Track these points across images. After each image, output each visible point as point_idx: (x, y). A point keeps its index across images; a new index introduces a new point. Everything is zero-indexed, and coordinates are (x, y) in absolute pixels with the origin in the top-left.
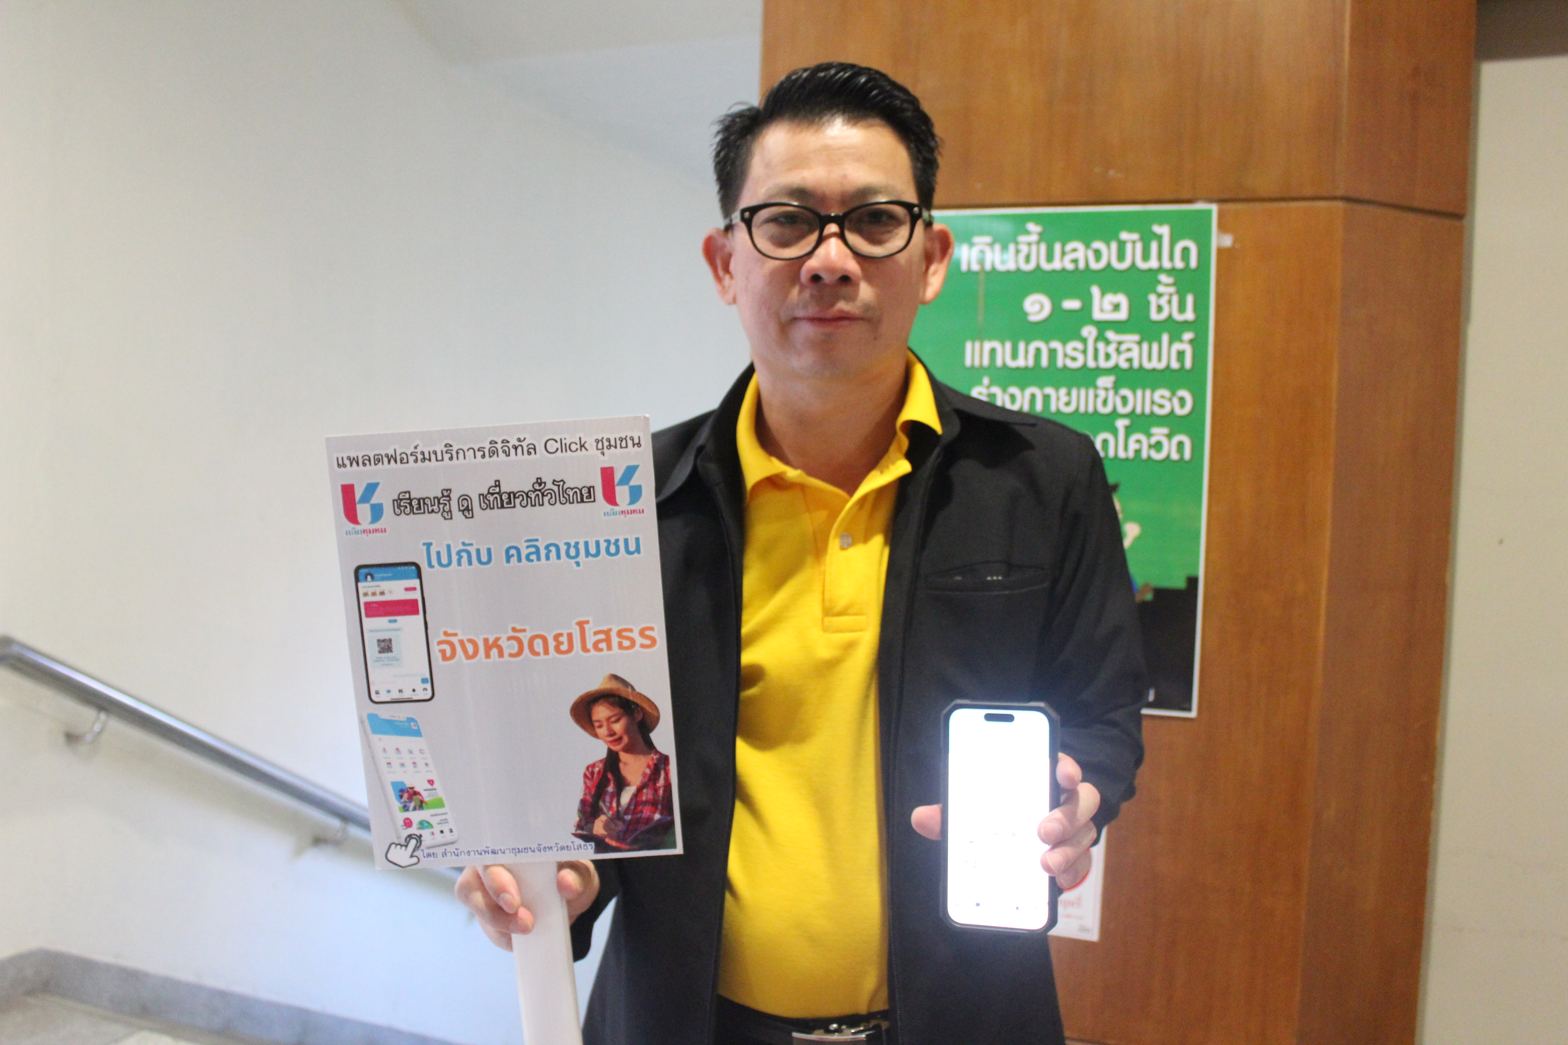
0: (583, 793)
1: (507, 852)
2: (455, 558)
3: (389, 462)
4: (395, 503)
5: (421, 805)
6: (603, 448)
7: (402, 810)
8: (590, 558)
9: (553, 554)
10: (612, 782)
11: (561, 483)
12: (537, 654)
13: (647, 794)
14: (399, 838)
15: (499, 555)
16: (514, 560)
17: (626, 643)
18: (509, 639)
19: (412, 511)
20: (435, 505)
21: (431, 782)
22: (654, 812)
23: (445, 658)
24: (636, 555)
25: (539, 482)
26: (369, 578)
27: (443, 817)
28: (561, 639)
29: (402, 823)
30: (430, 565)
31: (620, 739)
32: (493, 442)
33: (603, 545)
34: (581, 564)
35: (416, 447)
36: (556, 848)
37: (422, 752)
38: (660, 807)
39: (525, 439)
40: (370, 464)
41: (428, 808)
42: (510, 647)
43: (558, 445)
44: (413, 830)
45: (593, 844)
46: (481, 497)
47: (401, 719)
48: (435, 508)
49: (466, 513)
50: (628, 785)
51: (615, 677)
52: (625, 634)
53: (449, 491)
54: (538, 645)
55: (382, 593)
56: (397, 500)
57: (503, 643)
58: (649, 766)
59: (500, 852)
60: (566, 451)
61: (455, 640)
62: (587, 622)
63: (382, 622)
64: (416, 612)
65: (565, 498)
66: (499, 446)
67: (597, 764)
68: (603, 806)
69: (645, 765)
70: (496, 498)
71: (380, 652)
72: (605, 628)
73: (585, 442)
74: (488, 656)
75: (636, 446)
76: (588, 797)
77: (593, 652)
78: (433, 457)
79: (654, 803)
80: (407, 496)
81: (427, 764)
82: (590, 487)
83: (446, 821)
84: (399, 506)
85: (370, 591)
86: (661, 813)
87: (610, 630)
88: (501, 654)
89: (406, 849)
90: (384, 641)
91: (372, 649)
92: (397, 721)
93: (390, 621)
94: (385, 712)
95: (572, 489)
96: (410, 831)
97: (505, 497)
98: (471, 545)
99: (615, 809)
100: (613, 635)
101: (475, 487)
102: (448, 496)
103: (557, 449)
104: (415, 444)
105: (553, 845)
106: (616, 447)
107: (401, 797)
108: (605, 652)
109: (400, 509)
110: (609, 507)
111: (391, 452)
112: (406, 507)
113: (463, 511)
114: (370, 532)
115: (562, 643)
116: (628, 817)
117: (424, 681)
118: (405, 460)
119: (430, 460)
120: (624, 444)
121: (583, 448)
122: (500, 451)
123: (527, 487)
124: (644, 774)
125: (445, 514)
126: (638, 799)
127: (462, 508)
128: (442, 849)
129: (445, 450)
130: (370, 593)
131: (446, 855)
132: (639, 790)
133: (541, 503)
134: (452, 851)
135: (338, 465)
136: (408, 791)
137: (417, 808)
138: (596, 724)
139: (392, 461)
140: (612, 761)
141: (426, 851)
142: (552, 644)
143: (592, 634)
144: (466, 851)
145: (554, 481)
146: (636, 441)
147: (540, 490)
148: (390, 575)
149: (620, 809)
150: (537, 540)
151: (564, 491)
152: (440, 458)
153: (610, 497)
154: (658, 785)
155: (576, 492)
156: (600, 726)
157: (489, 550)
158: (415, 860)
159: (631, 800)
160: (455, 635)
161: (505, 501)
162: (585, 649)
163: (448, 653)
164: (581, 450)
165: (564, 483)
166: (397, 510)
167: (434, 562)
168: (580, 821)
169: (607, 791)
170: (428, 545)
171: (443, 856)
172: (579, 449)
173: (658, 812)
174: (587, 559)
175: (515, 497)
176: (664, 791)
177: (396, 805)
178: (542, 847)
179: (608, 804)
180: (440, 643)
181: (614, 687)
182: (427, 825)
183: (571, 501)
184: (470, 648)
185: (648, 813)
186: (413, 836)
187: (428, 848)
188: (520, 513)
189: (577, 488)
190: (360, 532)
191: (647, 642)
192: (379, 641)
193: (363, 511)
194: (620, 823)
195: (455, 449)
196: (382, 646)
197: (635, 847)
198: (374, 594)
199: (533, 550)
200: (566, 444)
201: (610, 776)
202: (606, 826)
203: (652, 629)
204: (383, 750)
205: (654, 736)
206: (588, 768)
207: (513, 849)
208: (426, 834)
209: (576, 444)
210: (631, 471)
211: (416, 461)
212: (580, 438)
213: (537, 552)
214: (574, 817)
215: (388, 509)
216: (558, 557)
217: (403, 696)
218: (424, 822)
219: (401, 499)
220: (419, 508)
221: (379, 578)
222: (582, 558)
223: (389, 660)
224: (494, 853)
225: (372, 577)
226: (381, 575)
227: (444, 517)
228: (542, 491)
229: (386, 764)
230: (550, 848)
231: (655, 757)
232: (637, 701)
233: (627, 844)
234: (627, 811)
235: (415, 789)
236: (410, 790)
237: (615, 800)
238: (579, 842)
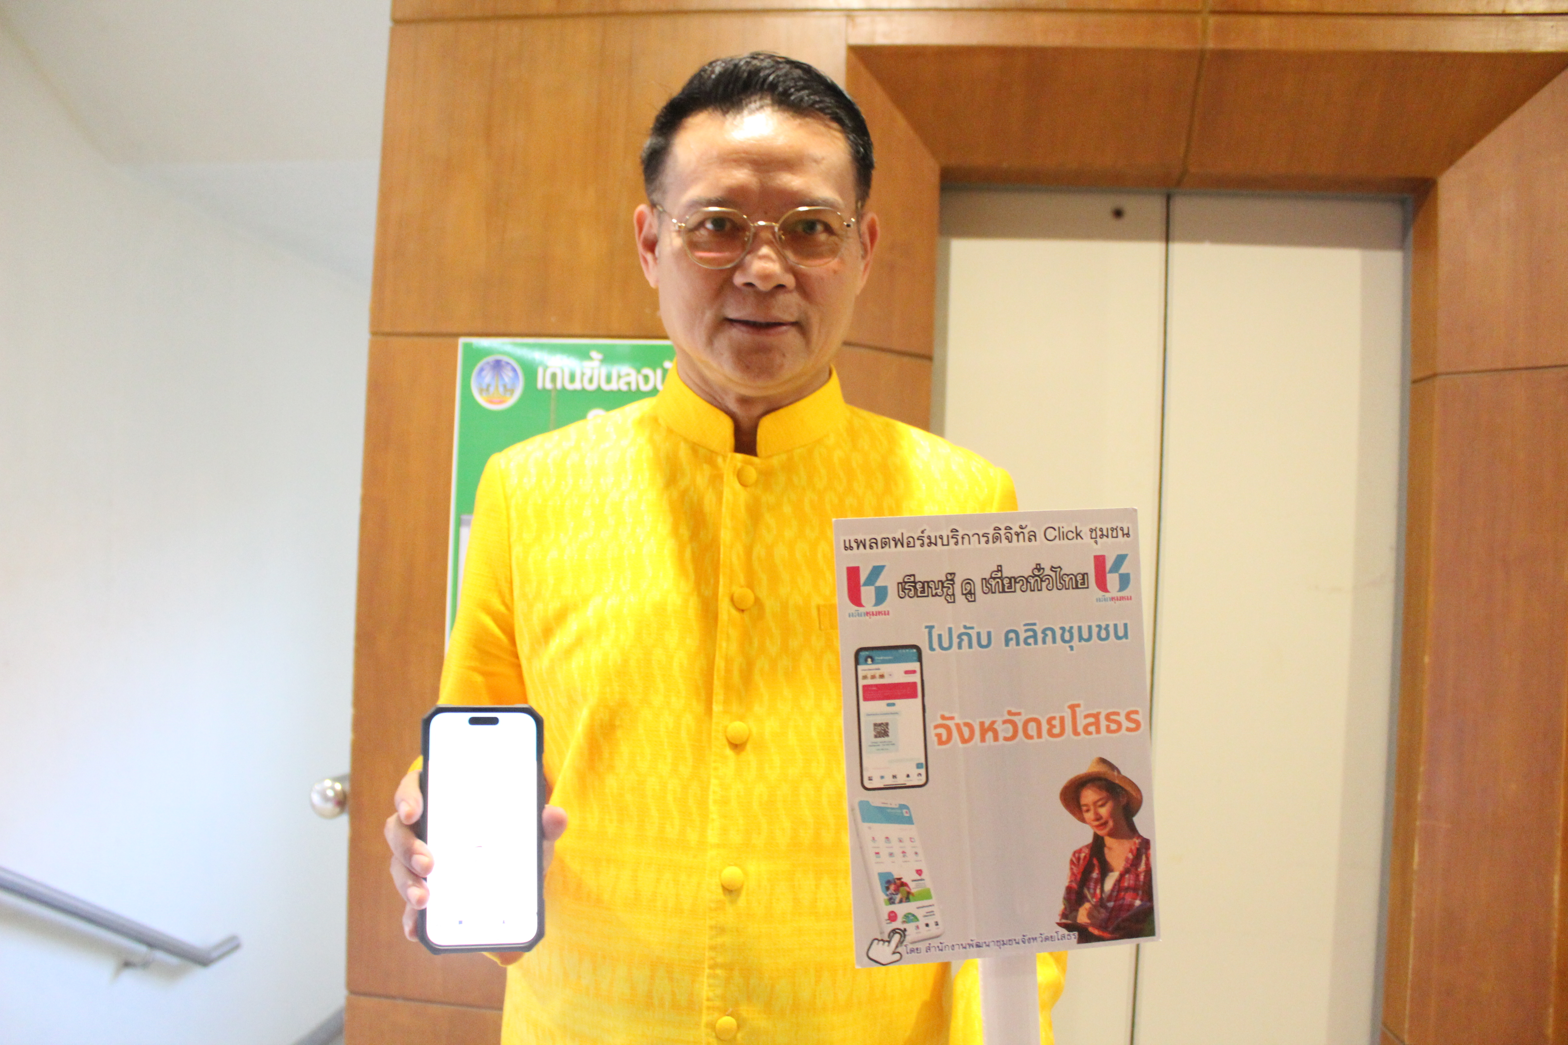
0: (1068, 880)
1: (992, 944)
2: (955, 641)
3: (896, 545)
4: (900, 585)
5: (908, 897)
6: (1096, 538)
7: (888, 903)
8: (1083, 643)
9: (1049, 639)
10: (1096, 868)
11: (1059, 569)
12: (1031, 737)
13: (1129, 881)
14: (882, 933)
15: (998, 639)
16: (1013, 643)
17: (1114, 727)
18: (1005, 722)
19: (916, 593)
20: (938, 589)
21: (919, 872)
22: (1135, 899)
23: (941, 742)
24: (1124, 640)
25: (1039, 567)
26: (869, 660)
27: (930, 909)
28: (1054, 722)
29: (887, 917)
30: (932, 648)
31: (1105, 824)
32: (997, 529)
33: (1095, 630)
34: (1075, 648)
35: (923, 532)
36: (1040, 939)
37: (913, 840)
39: (1026, 526)
40: (877, 548)
41: (915, 900)
42: (1005, 730)
43: (1056, 533)
44: (898, 924)
45: (1076, 933)
46: (984, 581)
47: (893, 806)
48: (939, 591)
49: (969, 596)
50: (1112, 870)
51: (1103, 761)
52: (1113, 717)
53: (953, 575)
54: (1032, 728)
55: (882, 676)
56: (901, 583)
57: (998, 726)
58: (1131, 851)
59: (984, 945)
60: (1063, 539)
61: (950, 723)
62: (1078, 705)
63: (879, 706)
64: (914, 696)
65: (1062, 584)
66: (1002, 532)
67: (1084, 850)
68: (1087, 893)
69: (1128, 850)
70: (998, 582)
71: (876, 737)
72: (1094, 712)
73: (1081, 531)
74: (983, 740)
75: (1125, 536)
76: (1074, 885)
77: (1083, 735)
78: (939, 541)
79: (1135, 889)
80: (912, 579)
81: (916, 853)
82: (1085, 574)
83: (932, 913)
84: (904, 589)
85: (869, 673)
86: (1141, 900)
87: (1099, 714)
88: (996, 739)
89: (888, 945)
90: (880, 725)
91: (868, 733)
92: (888, 808)
93: (888, 705)
94: (877, 799)
95: (1068, 575)
96: (894, 925)
97: (1006, 581)
98: (972, 628)
99: (1099, 896)
100: (1102, 718)
101: (978, 572)
102: (952, 580)
103: (1056, 536)
104: (922, 529)
105: (1038, 936)
106: (1107, 537)
107: (888, 888)
108: (1094, 735)
109: (904, 592)
110: (1101, 594)
111: (898, 536)
112: (910, 590)
113: (965, 594)
114: (873, 614)
115: (1054, 726)
116: (1111, 904)
117: (919, 766)
118: (912, 544)
119: (936, 545)
120: (1115, 535)
121: (1079, 537)
122: (1003, 537)
123: (1027, 573)
124: (1127, 859)
125: (948, 598)
126: (1121, 885)
127: (965, 592)
128: (926, 944)
129: (951, 534)
130: (869, 676)
131: (929, 949)
132: (1122, 876)
133: (1039, 588)
134: (936, 945)
135: (845, 547)
136: (895, 883)
137: (904, 900)
138: (1084, 808)
139: (899, 545)
140: (1097, 846)
141: (910, 946)
142: (1045, 727)
143: (1083, 717)
144: (950, 945)
145: (1052, 567)
146: (1126, 531)
147: (1038, 576)
148: (890, 658)
149: (1103, 896)
150: (1034, 624)
151: (1061, 578)
152: (945, 542)
153: (1102, 585)
154: (1139, 870)
155: (1071, 578)
156: (1088, 811)
157: (989, 634)
158: (897, 956)
159: (1115, 885)
160: (952, 718)
161: (1007, 585)
162: (1076, 733)
163: (944, 738)
164: (1077, 539)
165: (1061, 569)
166: (901, 592)
167: (935, 645)
168: (1065, 909)
169: (1092, 878)
170: (930, 628)
171: (927, 952)
172: (1075, 538)
173: (1139, 898)
174: (1080, 643)
175: (1015, 582)
176: (1145, 876)
177: (882, 897)
178: (1026, 938)
179: (1092, 891)
180: (936, 727)
181: (1102, 770)
182: (913, 918)
183: (1067, 587)
184: (966, 732)
185: (1130, 900)
186: (897, 931)
187: (912, 943)
188: (1019, 598)
189: (1072, 574)
190: (863, 614)
191: (1133, 726)
192: (875, 725)
193: (867, 594)
194: (1102, 910)
195: (961, 533)
196: (879, 730)
197: (1119, 936)
198: (873, 677)
199: (1031, 633)
200: (1063, 532)
201: (1095, 862)
202: (1090, 915)
203: (1136, 712)
204: (871, 839)
205: (1137, 819)
206: (1074, 854)
207: (997, 941)
208: (910, 927)
209: (1073, 532)
210: (1120, 560)
211: (922, 545)
212: (1076, 527)
213: (1035, 637)
214: (1059, 906)
215: (892, 592)
216: (1054, 641)
217: (897, 781)
218: (910, 916)
219: (906, 583)
220: (923, 592)
221: (880, 661)
222: (1075, 642)
223: (884, 745)
224: (978, 946)
225: (873, 660)
226: (882, 658)
227: (947, 600)
228: (1041, 576)
229: (874, 854)
230: (1035, 939)
231: (1137, 841)
232: (1122, 784)
233: (1110, 933)
234: (1110, 898)
235: (903, 880)
236: (898, 882)
237: (1099, 887)
238: (1064, 931)
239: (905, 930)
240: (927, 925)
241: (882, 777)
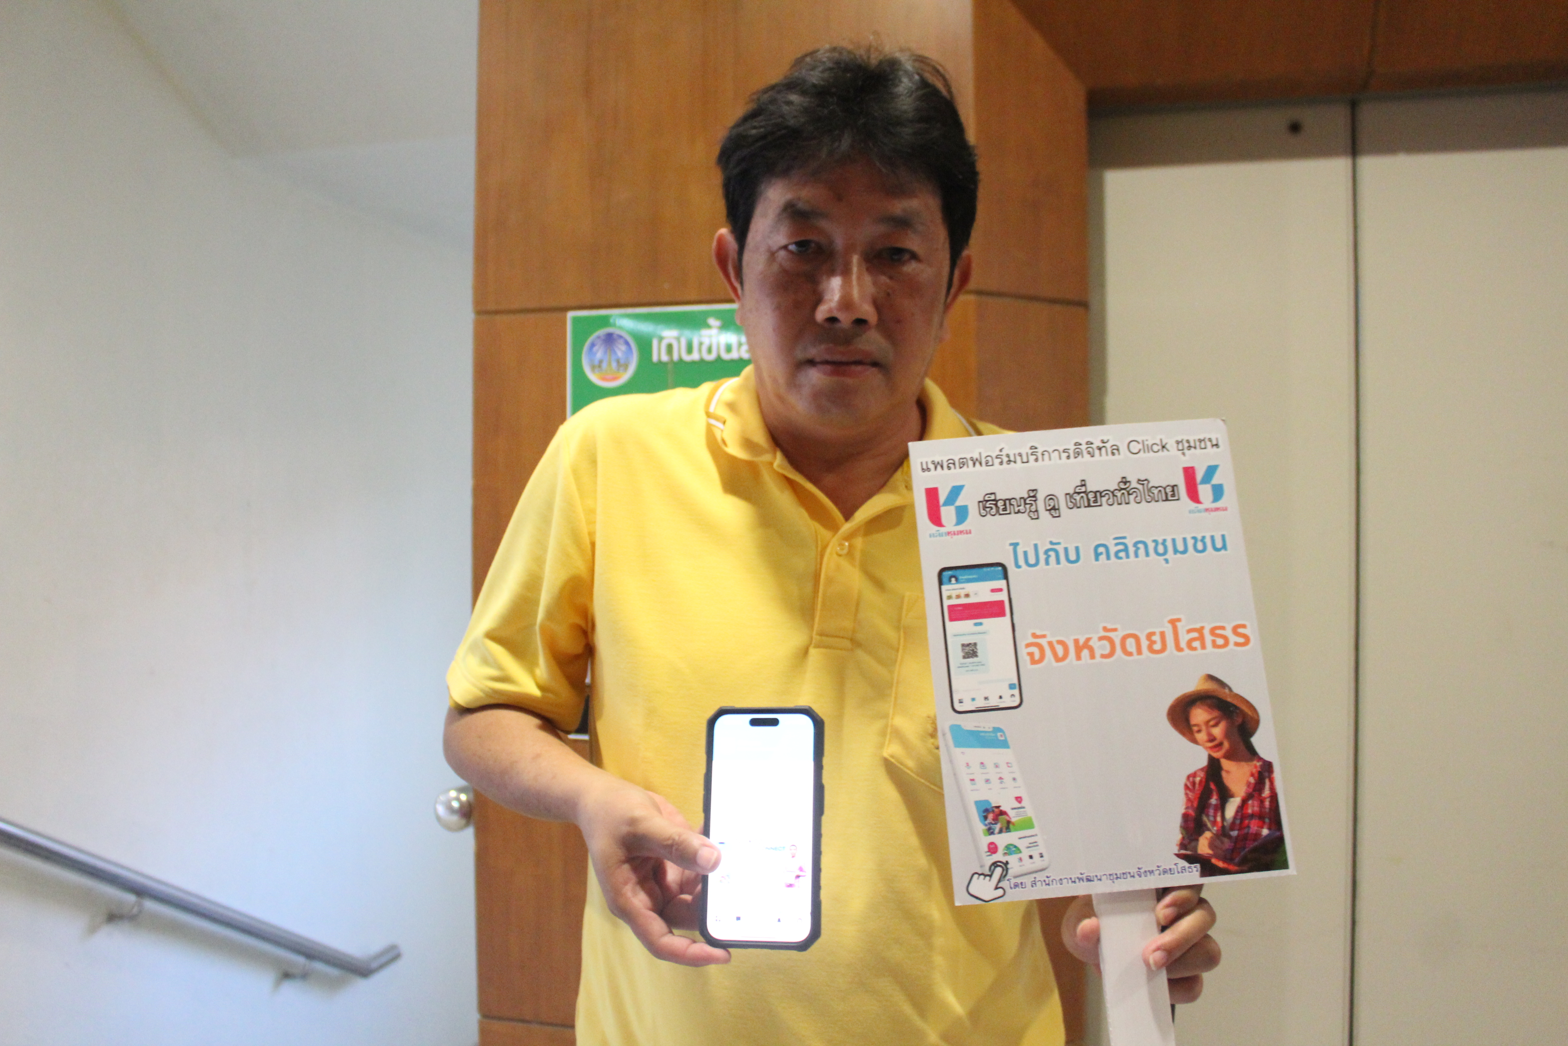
0: (1184, 807)
1: (1104, 878)
2: (1042, 557)
3: (974, 464)
4: (981, 504)
5: (1008, 827)
6: (1183, 450)
7: (987, 832)
8: (1179, 555)
9: (1142, 551)
10: (1215, 793)
11: (1145, 482)
12: (1130, 654)
13: (1253, 807)
14: (982, 866)
15: (1087, 554)
16: (1103, 557)
17: (1220, 641)
18: (1101, 638)
19: (998, 511)
20: (1020, 506)
21: (1019, 799)
22: (1262, 828)
23: (1034, 662)
24: (1223, 552)
25: (1124, 481)
26: (953, 580)
27: (1032, 840)
28: (1154, 638)
29: (986, 849)
30: (1018, 566)
31: (1220, 745)
32: (1077, 444)
33: (1190, 543)
34: (1170, 561)
35: (1001, 450)
36: (1158, 872)
37: (1010, 765)
38: (1267, 820)
39: (1108, 440)
40: (955, 468)
41: (1016, 830)
42: (1100, 648)
43: (1140, 446)
44: (999, 857)
45: (1198, 865)
46: (1068, 496)
47: (987, 729)
49: (1053, 512)
50: (1232, 796)
51: (1211, 678)
52: (1218, 632)
53: (1035, 492)
54: (1131, 644)
55: (967, 596)
56: (982, 502)
57: (1094, 643)
58: (1252, 775)
59: (1095, 878)
60: (1148, 452)
61: (1043, 642)
62: (1179, 620)
63: (966, 626)
64: (1002, 614)
65: (1150, 496)
66: (1084, 447)
67: (1198, 773)
68: (1207, 821)
69: (1248, 774)
70: (1083, 497)
71: (964, 657)
72: (1198, 626)
74: (1079, 658)
75: (1215, 447)
76: (1191, 811)
77: (1187, 651)
78: (1018, 459)
79: (1260, 816)
80: (993, 497)
81: (1014, 779)
82: (1174, 486)
83: (1035, 844)
84: (985, 508)
85: (954, 593)
86: (1269, 829)
87: (1202, 628)
88: (1092, 656)
89: (990, 880)
90: (969, 645)
91: (956, 654)
92: (982, 732)
93: (976, 624)
94: (969, 723)
95: (1157, 488)
96: (995, 858)
97: (1091, 496)
98: (1058, 543)
99: (1220, 824)
100: (1206, 632)
101: (1062, 487)
102: (1035, 496)
103: (1140, 449)
104: (1000, 448)
105: (1155, 868)
106: (1195, 448)
107: (986, 818)
108: (1200, 651)
109: (986, 511)
110: (1193, 505)
111: (976, 456)
112: (991, 508)
113: (1050, 510)
114: (955, 534)
115: (1154, 642)
116: (1235, 833)
117: (1012, 686)
118: (990, 463)
119: (1015, 462)
120: (1203, 446)
121: (1164, 449)
122: (1085, 452)
123: (1113, 486)
124: (1249, 784)
125: (1032, 514)
126: (1244, 812)
127: (1049, 508)
128: (1031, 877)
129: (1030, 452)
130: (954, 596)
131: (1035, 884)
132: (1244, 802)
133: (1127, 501)
134: (1042, 880)
135: (923, 469)
136: (993, 811)
137: (1004, 830)
138: (1195, 729)
139: (977, 464)
140: (1213, 769)
141: (1013, 881)
142: (1145, 643)
143: (1185, 632)
144: (1058, 879)
145: (1139, 480)
146: (1214, 442)
147: (1124, 489)
148: (974, 576)
149: (1225, 824)
150: (1124, 538)
151: (1149, 490)
152: (1025, 460)
153: (1194, 495)
154: (1263, 795)
155: (1160, 491)
156: (1199, 731)
157: (1077, 549)
158: (1000, 892)
159: (1237, 812)
160: (1044, 636)
161: (1092, 499)
162: (1179, 649)
163: (1037, 656)
164: (1163, 451)
165: (1149, 482)
166: (982, 511)
167: (1021, 562)
168: (1183, 838)
169: (1210, 804)
170: (1015, 545)
171: (1032, 886)
172: (1161, 450)
173: (1266, 826)
174: (1176, 556)
175: (1101, 496)
176: (1271, 802)
177: (980, 827)
178: (1142, 871)
179: (1212, 819)
180: (1028, 645)
181: (1210, 687)
182: (1014, 849)
183: (1157, 499)
184: (1060, 650)
185: (1256, 828)
186: (999, 864)
187: (1015, 877)
188: (1105, 512)
189: (1161, 487)
190: (944, 534)
191: (1241, 640)
192: (963, 645)
193: (948, 513)
194: (1226, 840)
195: (1040, 450)
196: (966, 651)
197: (1245, 868)
198: (958, 597)
199: (1121, 547)
200: (1148, 445)
201: (1212, 786)
202: (1212, 845)
203: (1244, 626)
204: (966, 765)
205: (1256, 740)
206: (1189, 777)
207: (1110, 875)
208: (1012, 860)
209: (1158, 445)
210: (1211, 470)
211: (1001, 463)
212: (1161, 440)
213: (1126, 550)
214: (1177, 835)
215: (973, 510)
216: (1147, 554)
217: (988, 703)
218: (1011, 847)
219: (987, 501)
220: (1005, 509)
221: (963, 580)
222: (1170, 554)
223: (973, 666)
224: (1089, 880)
225: (957, 580)
226: (966, 577)
227: (1031, 517)
228: (1128, 489)
229: (969, 782)
230: (1151, 872)
231: (1259, 764)
232: (1235, 702)
233: (1236, 865)
234: (1233, 826)
235: (1001, 808)
236: (996, 810)
237: (1219, 814)
238: (1183, 863)
239: (1007, 863)
240: (1031, 857)
241: (973, 699)
